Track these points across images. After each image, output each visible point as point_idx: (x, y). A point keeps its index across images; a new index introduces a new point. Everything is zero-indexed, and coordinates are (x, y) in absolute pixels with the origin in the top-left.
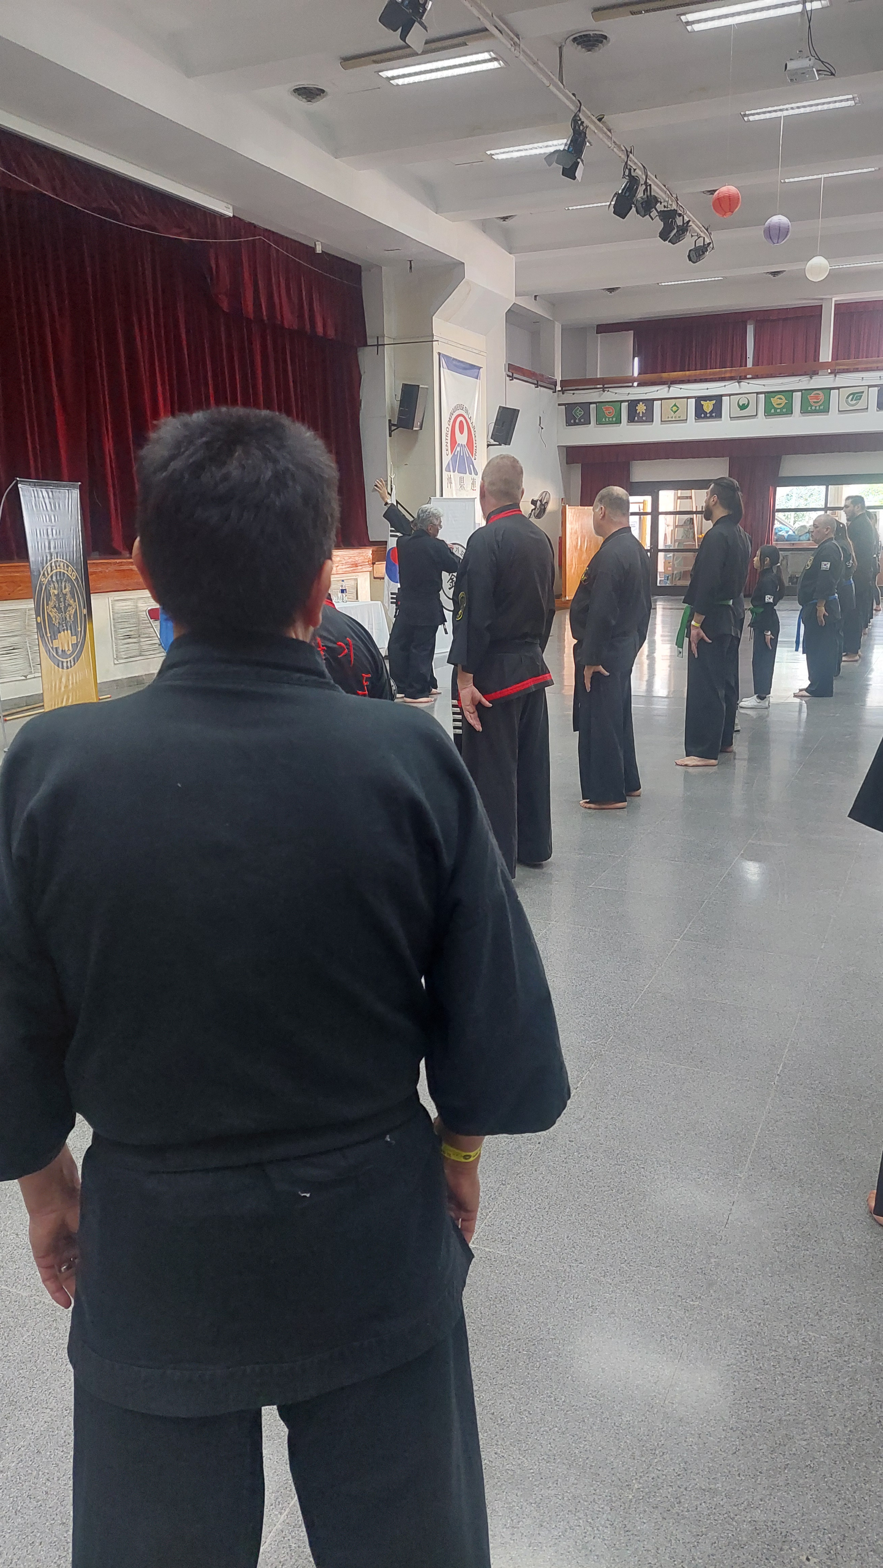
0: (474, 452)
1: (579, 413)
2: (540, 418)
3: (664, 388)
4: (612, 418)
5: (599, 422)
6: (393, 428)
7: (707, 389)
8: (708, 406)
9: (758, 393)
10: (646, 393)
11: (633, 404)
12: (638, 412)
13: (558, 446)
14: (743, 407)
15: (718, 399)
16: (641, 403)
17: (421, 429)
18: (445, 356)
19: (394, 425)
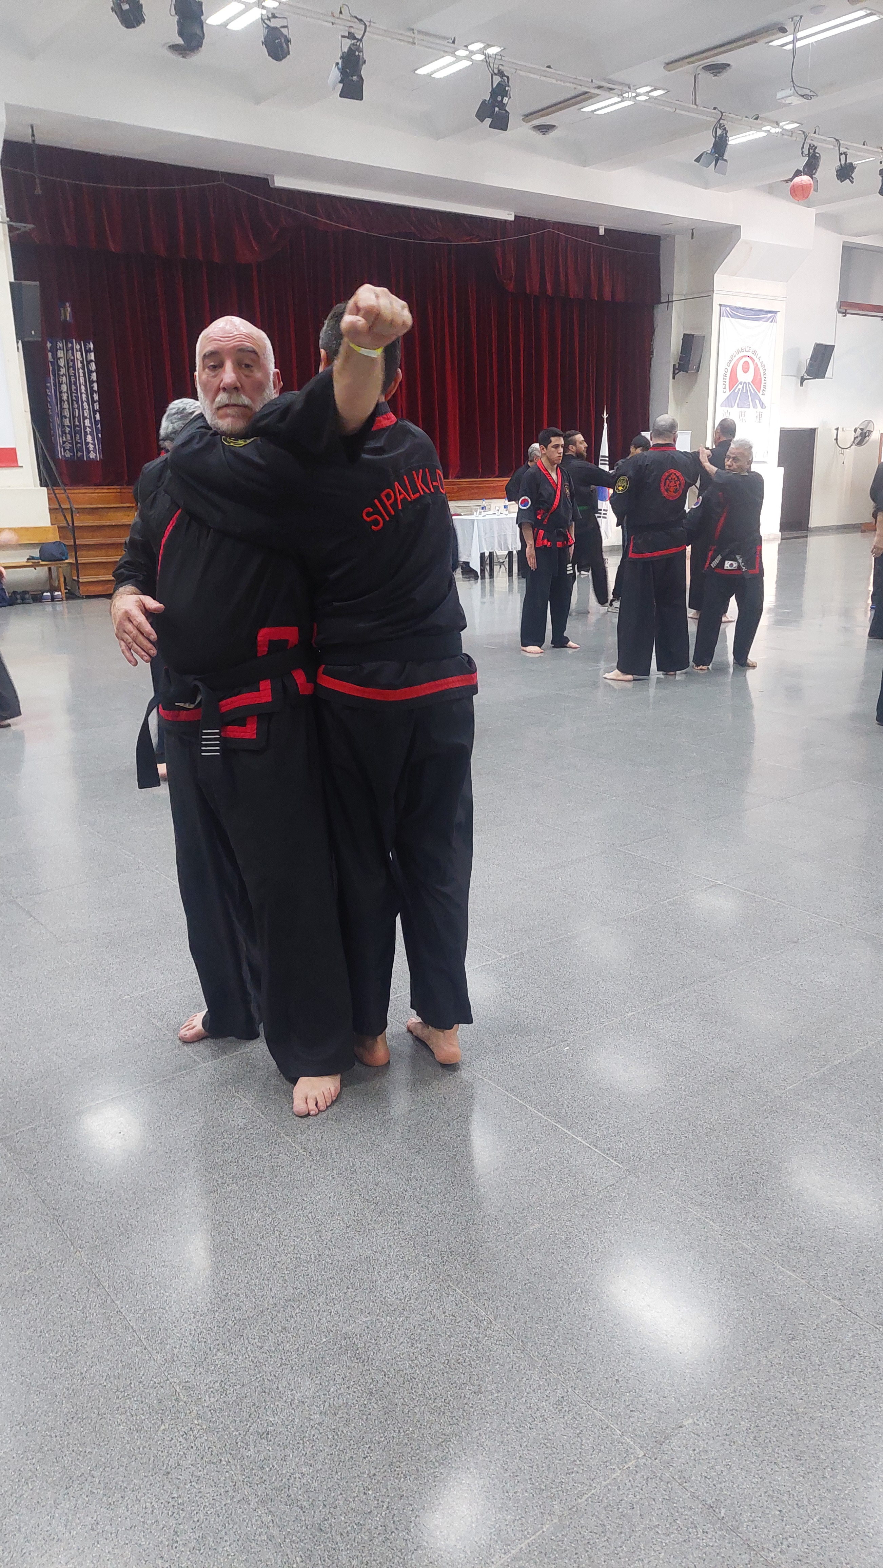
0: (762, 388)
6: (677, 371)
17: (698, 371)
18: (726, 306)
19: (677, 369)
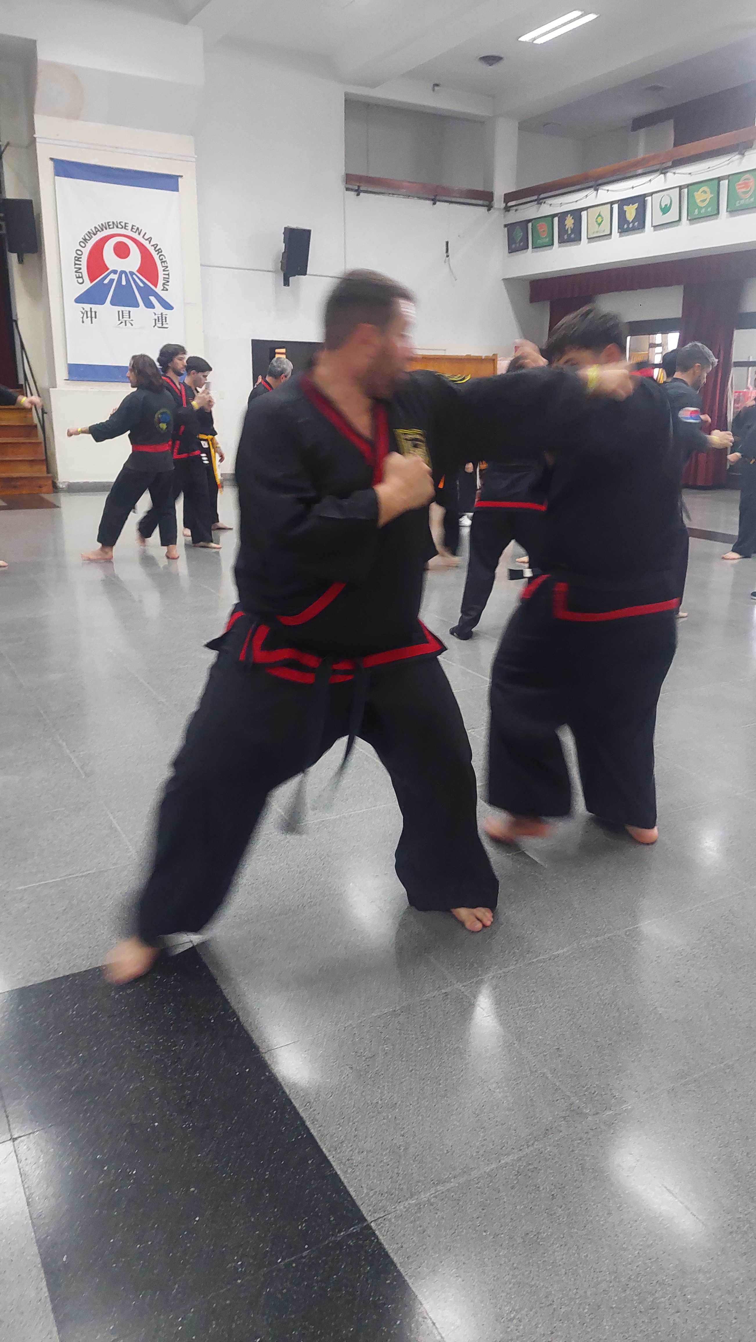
1: (519, 234)
2: (447, 243)
3: (591, 193)
4: (546, 238)
5: (535, 247)
7: (633, 188)
8: (631, 214)
9: (681, 188)
10: (577, 201)
11: (562, 216)
12: (566, 228)
13: (504, 280)
14: (665, 210)
15: (641, 200)
16: (569, 215)
18: (65, 162)
